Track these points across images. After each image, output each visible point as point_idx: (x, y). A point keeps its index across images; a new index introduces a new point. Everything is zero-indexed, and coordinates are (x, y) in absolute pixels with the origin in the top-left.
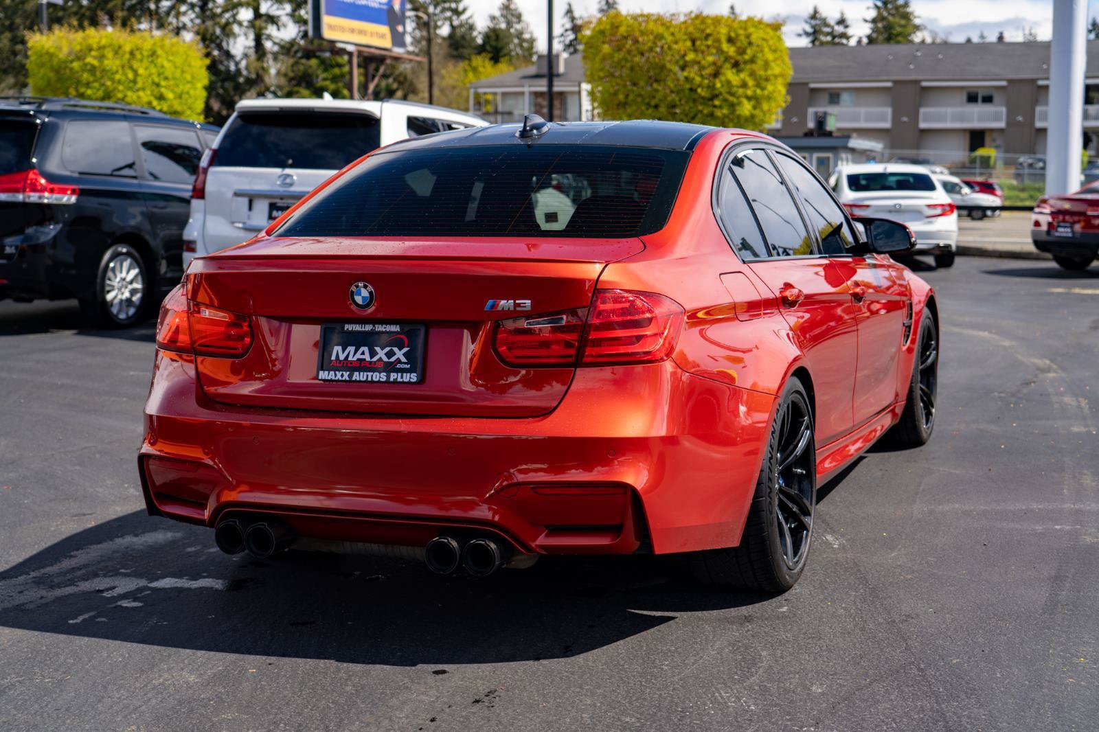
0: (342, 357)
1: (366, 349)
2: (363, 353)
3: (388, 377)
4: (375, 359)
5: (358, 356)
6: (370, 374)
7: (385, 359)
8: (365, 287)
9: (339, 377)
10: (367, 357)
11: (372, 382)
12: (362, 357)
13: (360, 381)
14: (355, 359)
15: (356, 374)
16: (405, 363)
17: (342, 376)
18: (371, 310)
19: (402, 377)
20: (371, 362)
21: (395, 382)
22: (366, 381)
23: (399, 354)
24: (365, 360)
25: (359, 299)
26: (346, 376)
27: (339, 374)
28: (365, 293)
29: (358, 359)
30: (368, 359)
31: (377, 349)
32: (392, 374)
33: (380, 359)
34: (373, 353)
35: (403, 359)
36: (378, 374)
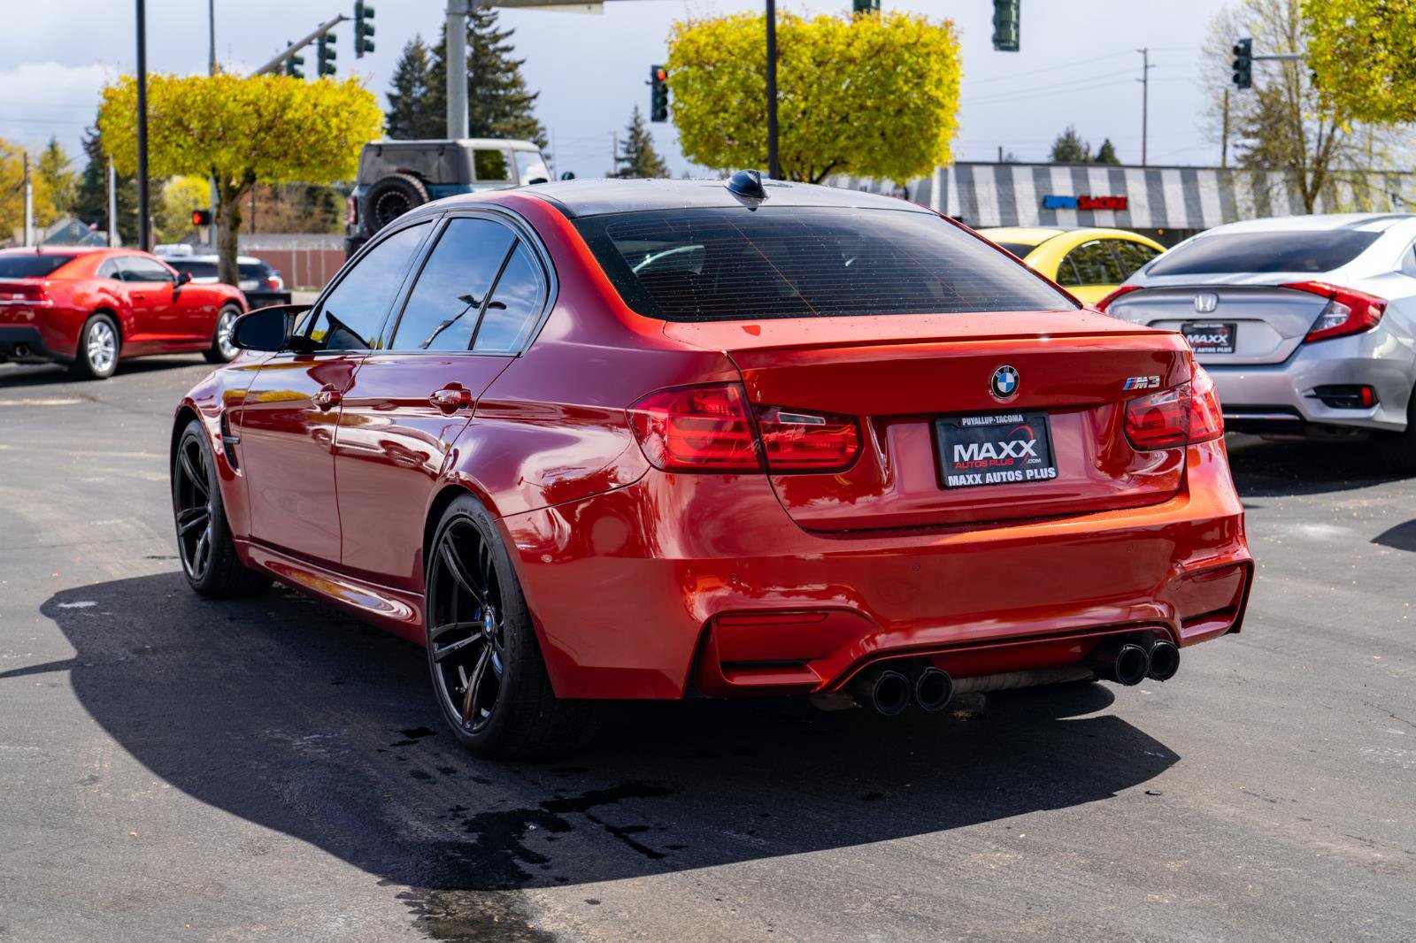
0: (966, 458)
1: (988, 445)
2: (988, 451)
3: (1024, 474)
4: (1003, 456)
5: (983, 454)
6: (1004, 474)
7: (1014, 455)
8: (1011, 371)
9: (970, 481)
10: (993, 454)
11: (1008, 483)
12: (988, 455)
13: (995, 484)
14: (981, 458)
15: (988, 475)
16: (1035, 457)
17: (974, 479)
18: (1013, 397)
19: (1039, 474)
20: (999, 460)
21: (1033, 480)
22: (1002, 483)
23: (1028, 448)
24: (991, 458)
25: (1002, 387)
26: (978, 481)
27: (970, 478)
28: (1010, 378)
29: (985, 458)
30: (995, 457)
31: (1002, 444)
32: (1028, 471)
33: (1008, 456)
34: (999, 450)
35: (1033, 454)
36: (1012, 472)
